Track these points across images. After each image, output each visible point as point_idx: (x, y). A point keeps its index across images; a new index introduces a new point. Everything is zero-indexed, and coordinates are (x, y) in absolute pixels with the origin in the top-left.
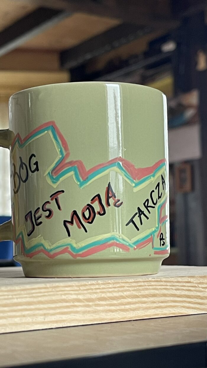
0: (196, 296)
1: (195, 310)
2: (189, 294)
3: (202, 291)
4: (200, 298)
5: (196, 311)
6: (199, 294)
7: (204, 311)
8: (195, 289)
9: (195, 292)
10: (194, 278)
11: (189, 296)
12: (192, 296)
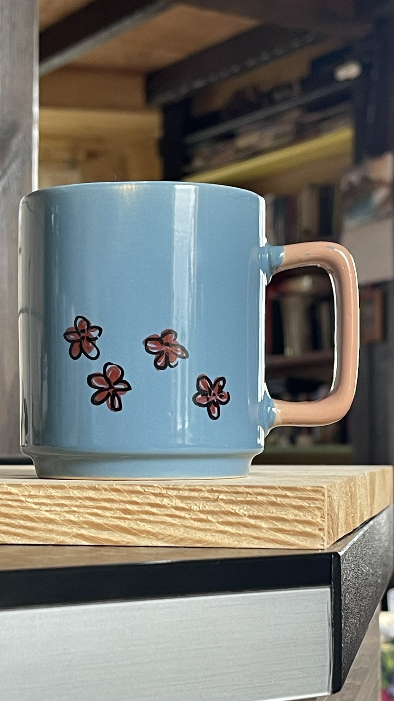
0: (22, 515)
1: (19, 538)
2: (6, 512)
3: (34, 509)
4: (28, 519)
5: (20, 540)
6: (26, 513)
7: (37, 540)
8: (20, 505)
9: (20, 509)
10: (18, 487)
11: (9, 515)
12: (15, 515)
